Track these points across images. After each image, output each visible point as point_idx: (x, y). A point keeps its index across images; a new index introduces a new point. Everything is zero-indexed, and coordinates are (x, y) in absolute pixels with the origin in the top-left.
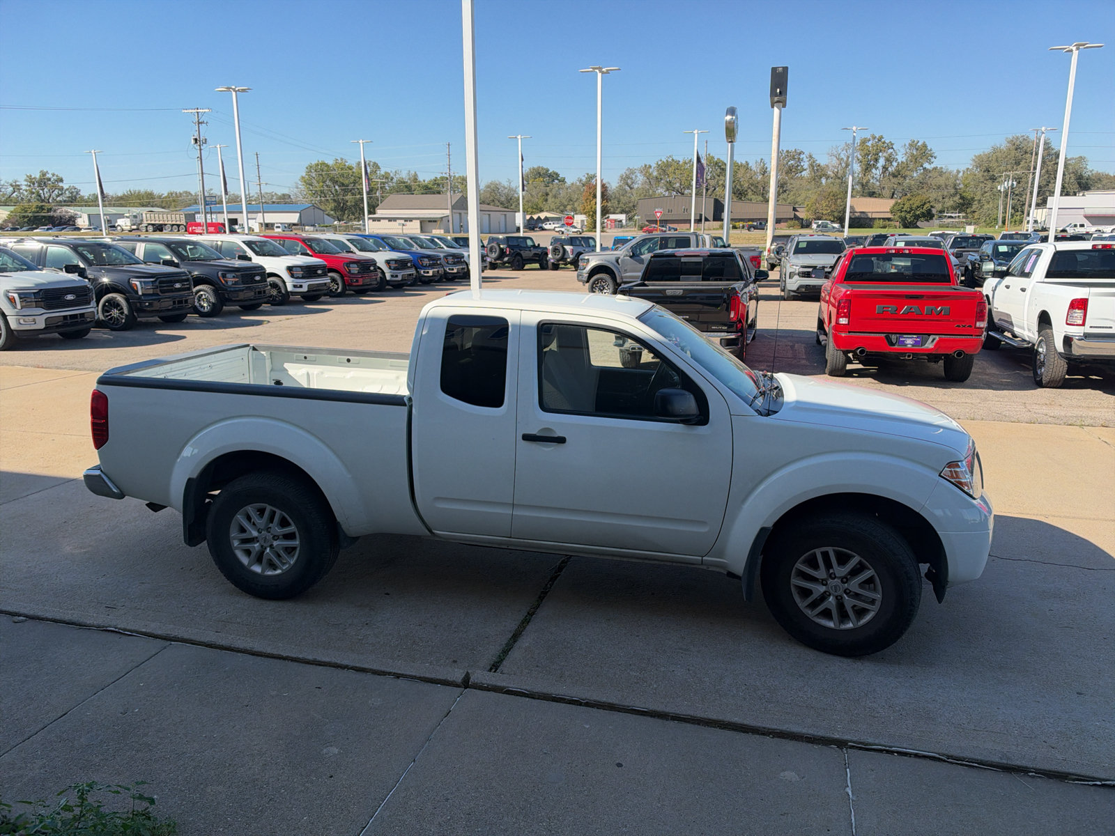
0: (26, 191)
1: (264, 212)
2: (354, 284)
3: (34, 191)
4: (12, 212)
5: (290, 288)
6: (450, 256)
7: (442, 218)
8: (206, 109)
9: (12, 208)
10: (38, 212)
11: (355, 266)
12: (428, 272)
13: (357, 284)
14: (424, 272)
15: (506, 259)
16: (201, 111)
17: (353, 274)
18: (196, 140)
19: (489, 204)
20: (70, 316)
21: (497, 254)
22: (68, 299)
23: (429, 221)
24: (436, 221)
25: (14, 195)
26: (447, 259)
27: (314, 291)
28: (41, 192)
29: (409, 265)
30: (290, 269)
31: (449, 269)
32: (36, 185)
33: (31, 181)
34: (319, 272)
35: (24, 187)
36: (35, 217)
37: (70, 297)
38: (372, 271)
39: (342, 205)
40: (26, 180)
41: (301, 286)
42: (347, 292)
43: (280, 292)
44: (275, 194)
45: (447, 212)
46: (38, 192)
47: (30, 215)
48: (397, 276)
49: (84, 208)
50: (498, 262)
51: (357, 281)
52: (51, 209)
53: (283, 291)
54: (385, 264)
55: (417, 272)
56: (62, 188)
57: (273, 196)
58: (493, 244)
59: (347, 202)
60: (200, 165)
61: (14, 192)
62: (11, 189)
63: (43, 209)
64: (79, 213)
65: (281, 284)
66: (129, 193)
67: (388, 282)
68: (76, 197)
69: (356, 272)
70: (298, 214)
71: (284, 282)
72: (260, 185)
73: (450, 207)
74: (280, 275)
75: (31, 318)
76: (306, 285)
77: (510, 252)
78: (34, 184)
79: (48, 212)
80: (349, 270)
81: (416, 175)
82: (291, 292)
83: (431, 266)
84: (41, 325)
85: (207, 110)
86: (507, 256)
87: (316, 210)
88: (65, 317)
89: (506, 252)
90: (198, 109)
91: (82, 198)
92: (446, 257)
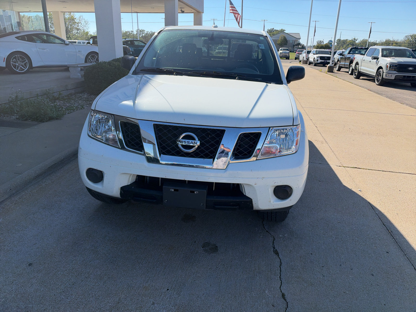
20: (407, 76)
22: (409, 69)
37: (411, 69)
75: (391, 74)
84: (393, 78)
88: (404, 76)
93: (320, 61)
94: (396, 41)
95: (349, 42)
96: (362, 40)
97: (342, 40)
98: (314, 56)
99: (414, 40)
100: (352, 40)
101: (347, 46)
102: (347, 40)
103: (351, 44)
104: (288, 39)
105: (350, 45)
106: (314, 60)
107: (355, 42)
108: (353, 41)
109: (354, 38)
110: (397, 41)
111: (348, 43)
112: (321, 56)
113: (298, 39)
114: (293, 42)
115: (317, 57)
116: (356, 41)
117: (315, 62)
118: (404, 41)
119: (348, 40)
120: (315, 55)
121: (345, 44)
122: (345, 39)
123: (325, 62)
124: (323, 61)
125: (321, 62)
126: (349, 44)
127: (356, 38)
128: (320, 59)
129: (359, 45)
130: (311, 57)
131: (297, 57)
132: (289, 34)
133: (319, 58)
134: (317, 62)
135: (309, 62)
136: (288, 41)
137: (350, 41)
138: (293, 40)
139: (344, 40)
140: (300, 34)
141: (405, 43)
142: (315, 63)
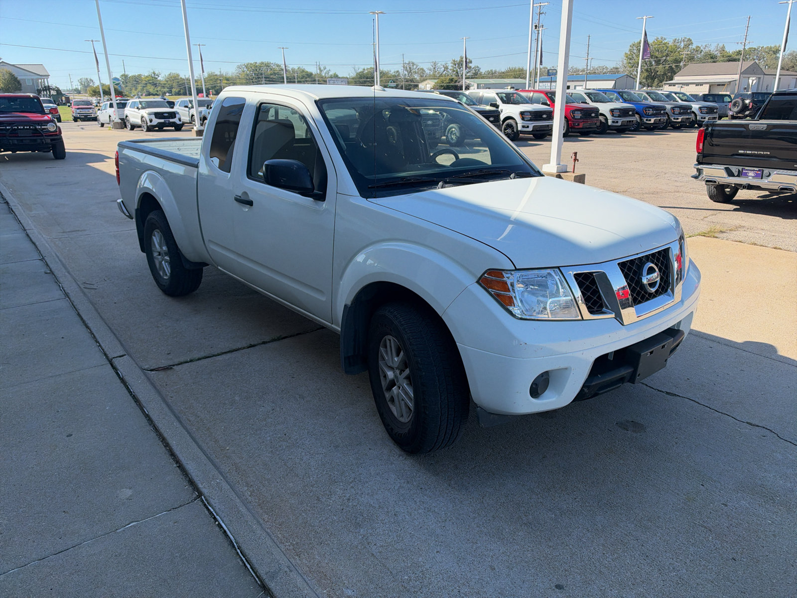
0: (451, 70)
1: (587, 81)
2: (576, 127)
3: (455, 69)
4: (435, 83)
5: (520, 128)
6: (677, 107)
7: (730, 82)
8: (546, 2)
9: (436, 81)
10: (449, 83)
11: (579, 112)
12: (650, 120)
13: (578, 127)
14: (646, 120)
15: (747, 113)
16: (543, 4)
17: (576, 119)
18: (536, 26)
19: (788, 70)
21: (739, 107)
23: (718, 85)
24: (724, 85)
25: (444, 73)
26: (673, 110)
27: (537, 131)
28: (459, 70)
29: (630, 113)
30: (522, 113)
31: (674, 119)
32: (457, 66)
33: (454, 63)
34: (544, 116)
35: (450, 68)
36: (447, 86)
38: (593, 117)
39: (653, 74)
40: (452, 63)
41: (528, 127)
42: (570, 134)
43: (513, 131)
44: (606, 67)
45: (737, 77)
46: (457, 70)
47: (445, 85)
48: (617, 122)
49: (475, 80)
50: (739, 115)
51: (578, 125)
52: (457, 81)
53: (515, 131)
54: (609, 112)
55: (641, 120)
56: (471, 67)
57: (604, 69)
58: (737, 100)
59: (658, 72)
60: (536, 45)
61: (444, 71)
62: (443, 69)
63: (453, 81)
64: (472, 83)
65: (514, 125)
66: (509, 69)
67: (610, 127)
68: (477, 73)
69: (579, 117)
70: (614, 82)
71: (517, 124)
72: (587, 60)
73: (739, 72)
74: (516, 118)
76: (531, 125)
77: (753, 106)
78: (455, 65)
79: (455, 83)
80: (574, 116)
81: (724, 47)
82: (520, 131)
83: (653, 115)
85: (546, 4)
86: (748, 110)
87: (629, 78)
89: (748, 107)
90: (540, 3)
91: (481, 74)
92: (673, 109)
93: (156, 121)
94: (224, 74)
95: (146, 79)
96: (167, 74)
97: (130, 75)
98: (139, 113)
99: (251, 73)
100: (150, 75)
101: (144, 87)
102: (140, 76)
103: (150, 83)
104: (19, 78)
105: (148, 84)
106: (142, 121)
107: (157, 79)
108: (152, 77)
109: (152, 71)
110: (226, 75)
111: (144, 82)
112: (155, 113)
113: (44, 77)
114: (33, 84)
115: (150, 114)
116: (157, 77)
117: (147, 124)
118: (238, 75)
119: (143, 77)
120: (141, 110)
121: (139, 84)
122: (137, 74)
123: (167, 122)
124: (162, 121)
125: (159, 123)
126: (146, 84)
127: (157, 72)
128: (156, 118)
129: (165, 84)
130: (130, 114)
131: (78, 115)
132: (17, 66)
133: (154, 116)
134: (151, 124)
135: (131, 126)
136: (21, 82)
137: (147, 77)
138: (33, 79)
139: (135, 76)
140: (44, 65)
141: (240, 78)
142: (148, 127)
